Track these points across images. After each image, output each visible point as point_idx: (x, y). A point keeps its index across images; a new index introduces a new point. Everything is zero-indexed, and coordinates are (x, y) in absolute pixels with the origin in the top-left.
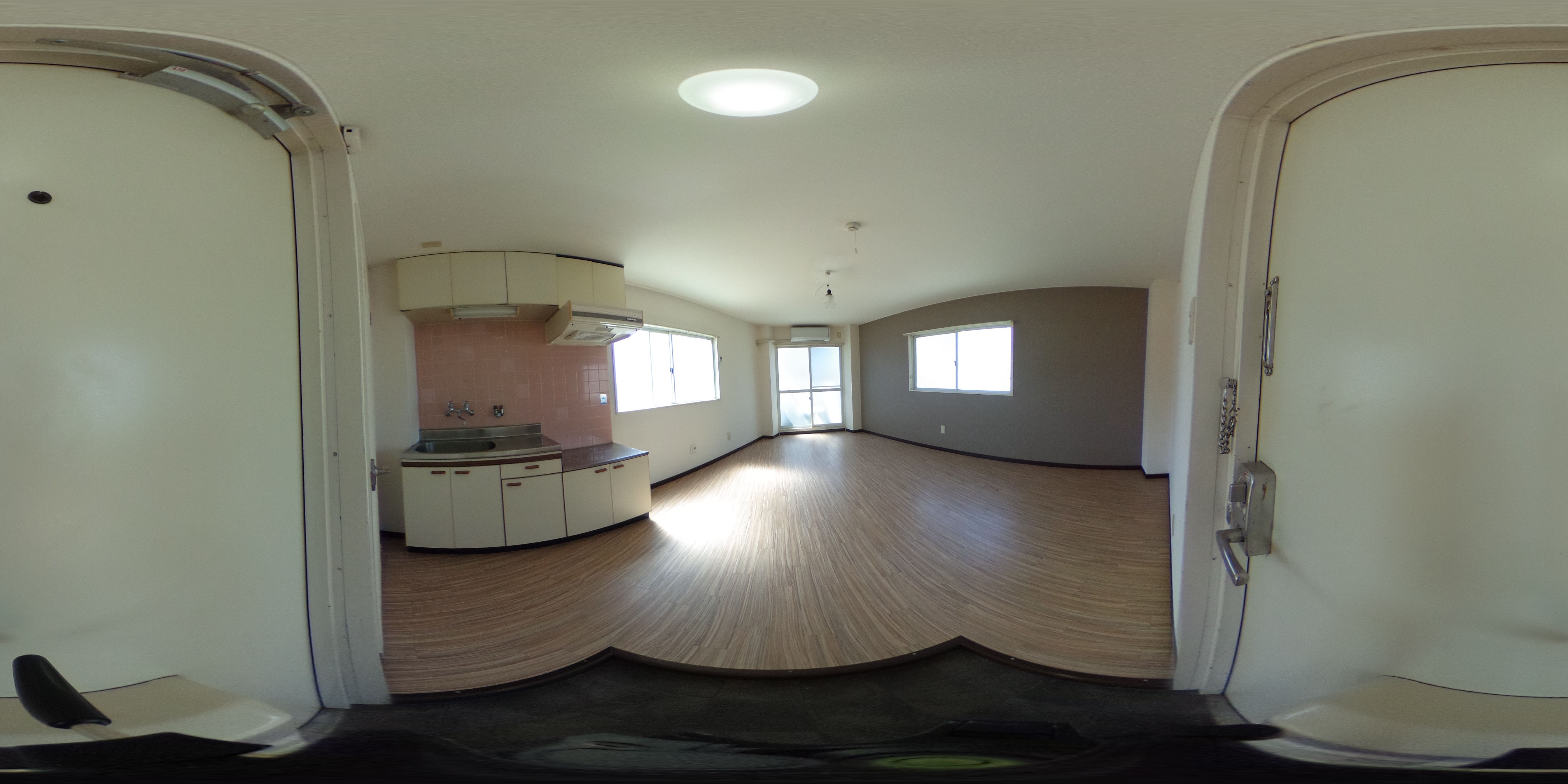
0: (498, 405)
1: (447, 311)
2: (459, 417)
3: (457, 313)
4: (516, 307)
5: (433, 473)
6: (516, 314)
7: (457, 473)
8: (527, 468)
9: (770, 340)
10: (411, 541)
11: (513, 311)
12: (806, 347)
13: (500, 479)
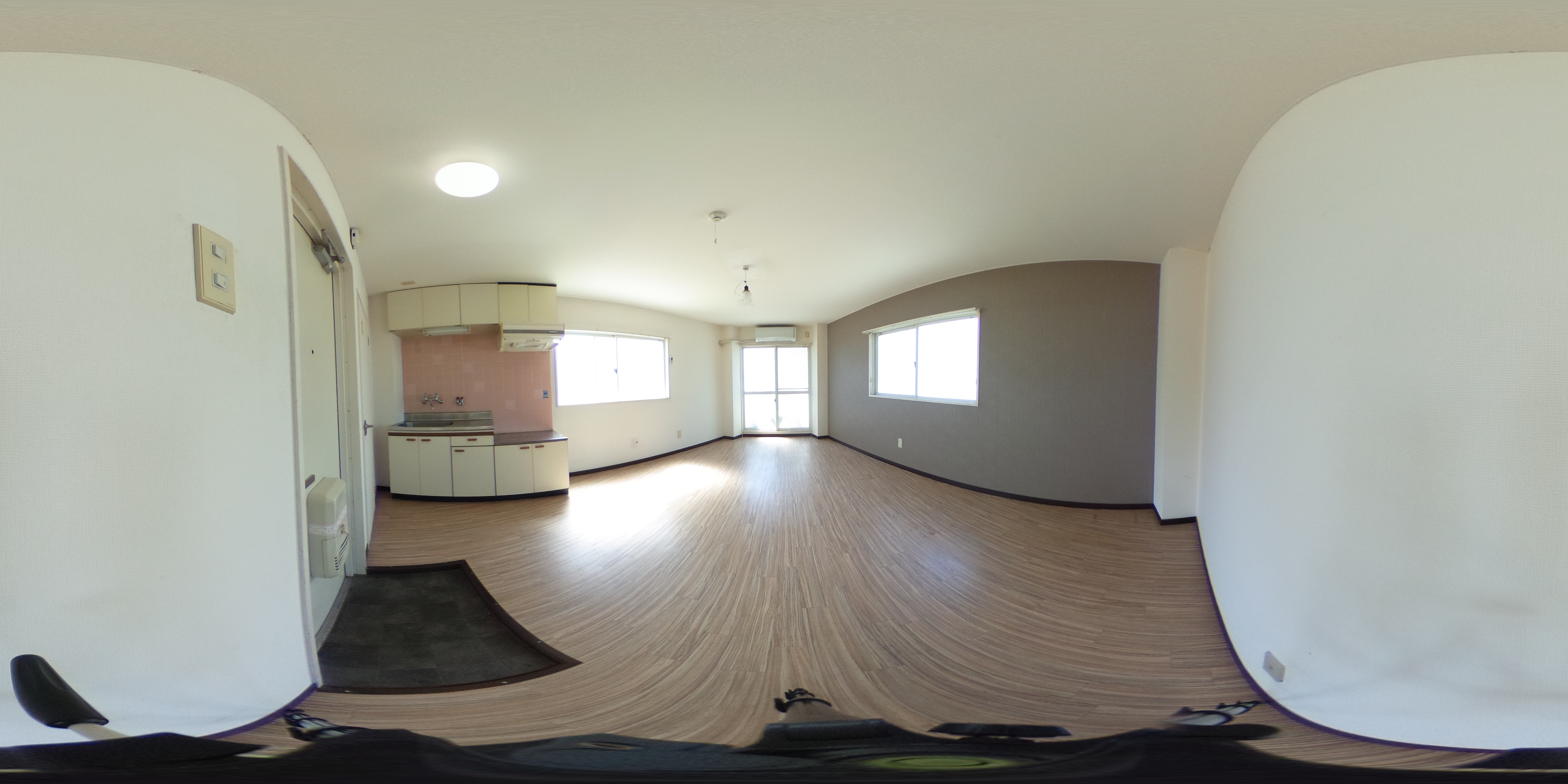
0: (460, 396)
1: (421, 330)
2: (431, 404)
3: (428, 332)
4: (467, 327)
5: (408, 440)
6: (468, 331)
7: (423, 440)
8: (469, 440)
9: (733, 340)
10: (393, 490)
11: (466, 330)
12: (773, 347)
13: (450, 447)
